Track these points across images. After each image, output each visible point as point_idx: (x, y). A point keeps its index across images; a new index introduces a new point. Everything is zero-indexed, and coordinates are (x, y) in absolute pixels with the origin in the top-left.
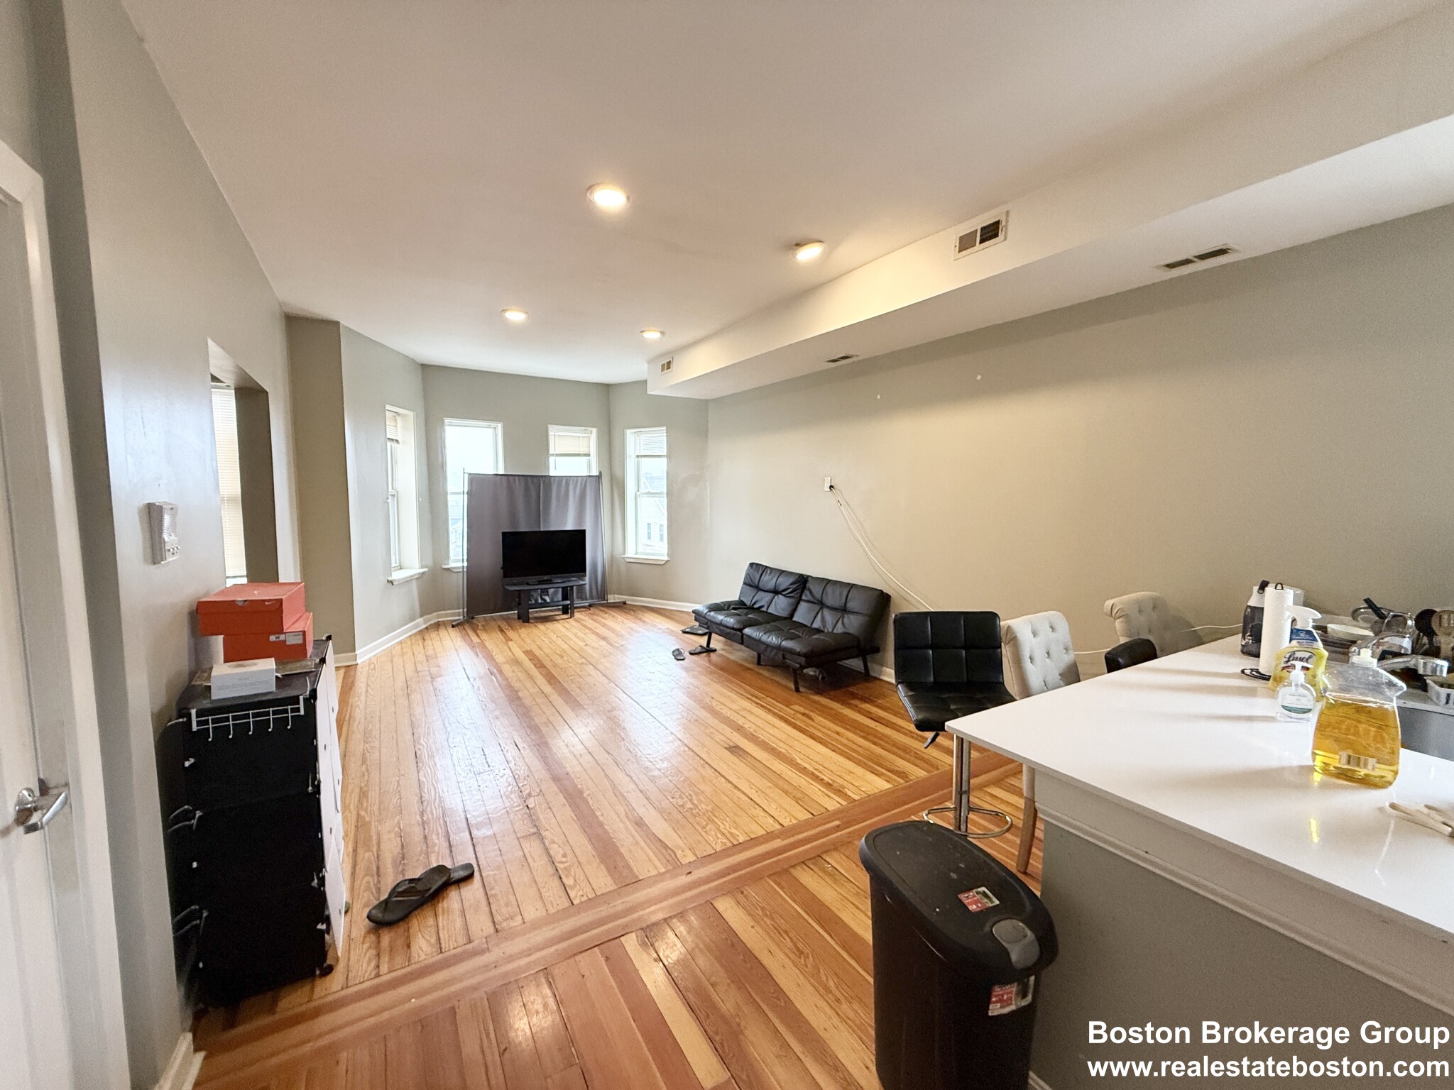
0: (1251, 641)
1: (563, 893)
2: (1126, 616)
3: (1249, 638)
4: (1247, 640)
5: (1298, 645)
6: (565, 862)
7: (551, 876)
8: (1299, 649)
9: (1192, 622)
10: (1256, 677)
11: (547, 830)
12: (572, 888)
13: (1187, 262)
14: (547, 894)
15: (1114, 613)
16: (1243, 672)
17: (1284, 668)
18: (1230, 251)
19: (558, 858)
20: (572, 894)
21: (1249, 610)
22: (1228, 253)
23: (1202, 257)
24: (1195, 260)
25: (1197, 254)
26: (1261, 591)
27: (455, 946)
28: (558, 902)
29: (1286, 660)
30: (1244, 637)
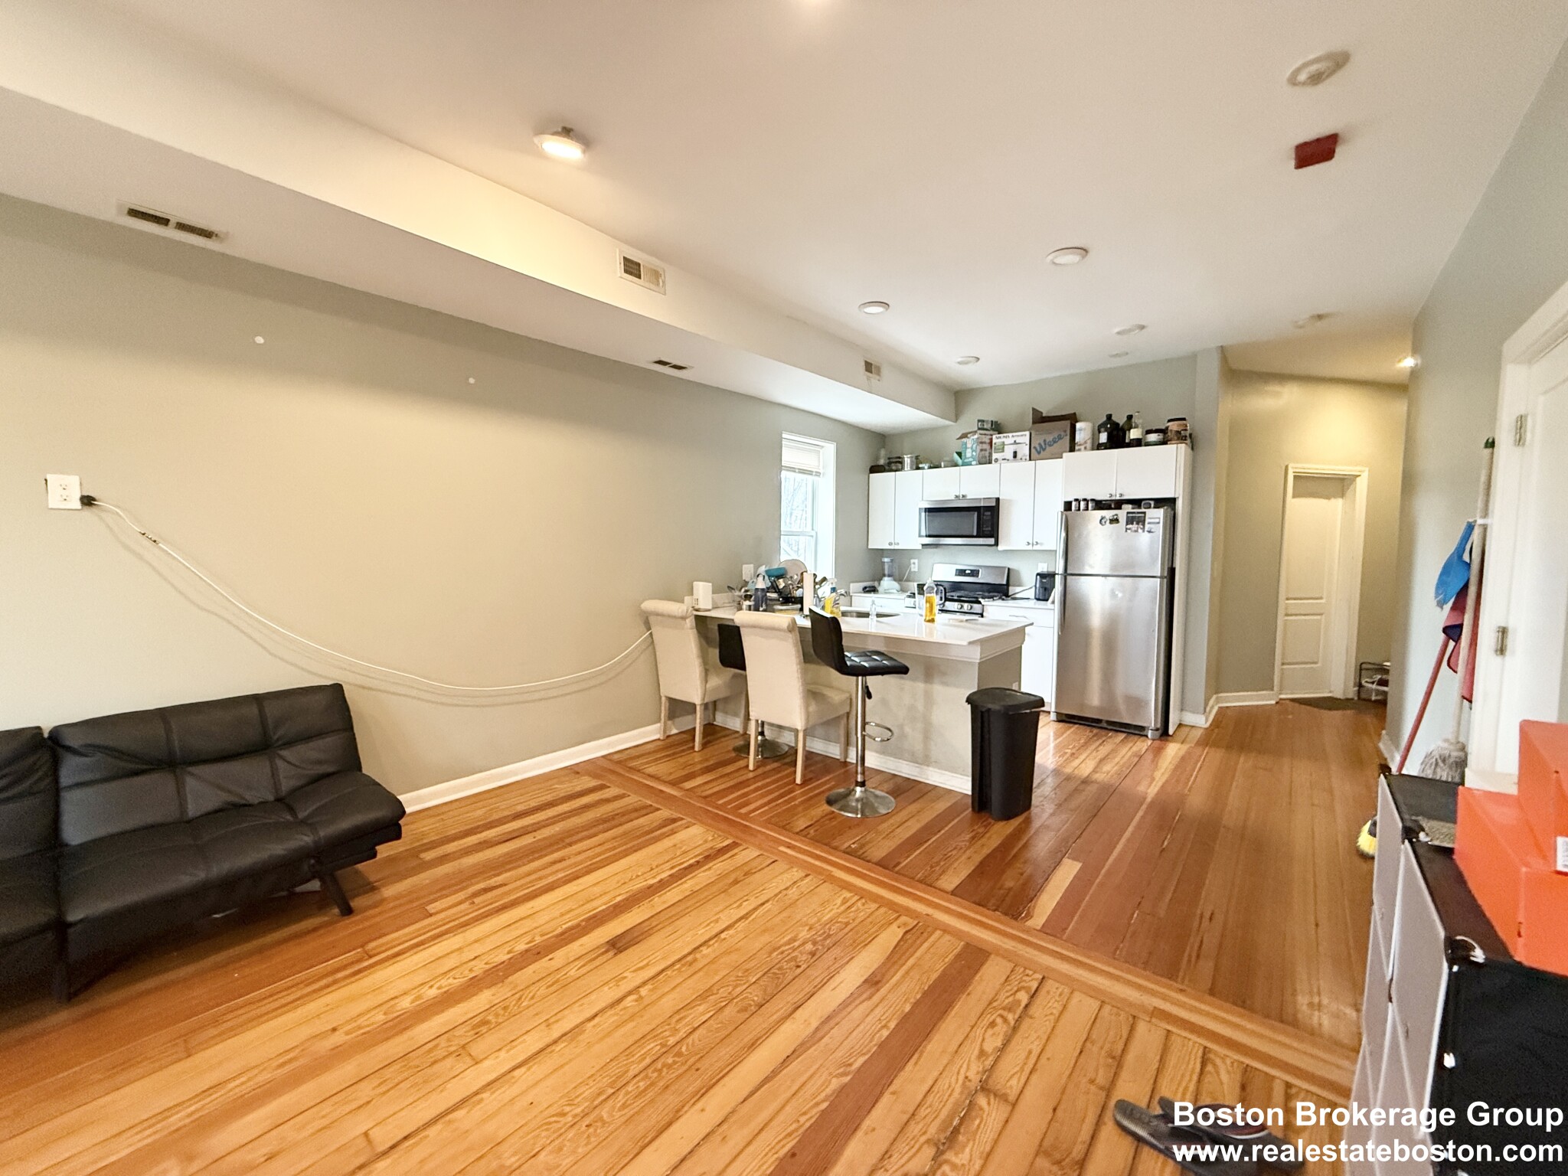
1: (1043, 992)
6: (1001, 1016)
7: (1031, 1017)
11: (966, 1077)
12: (1027, 989)
14: (1056, 1005)
19: (1001, 1029)
20: (1035, 985)
27: (1186, 1041)
28: (1054, 990)
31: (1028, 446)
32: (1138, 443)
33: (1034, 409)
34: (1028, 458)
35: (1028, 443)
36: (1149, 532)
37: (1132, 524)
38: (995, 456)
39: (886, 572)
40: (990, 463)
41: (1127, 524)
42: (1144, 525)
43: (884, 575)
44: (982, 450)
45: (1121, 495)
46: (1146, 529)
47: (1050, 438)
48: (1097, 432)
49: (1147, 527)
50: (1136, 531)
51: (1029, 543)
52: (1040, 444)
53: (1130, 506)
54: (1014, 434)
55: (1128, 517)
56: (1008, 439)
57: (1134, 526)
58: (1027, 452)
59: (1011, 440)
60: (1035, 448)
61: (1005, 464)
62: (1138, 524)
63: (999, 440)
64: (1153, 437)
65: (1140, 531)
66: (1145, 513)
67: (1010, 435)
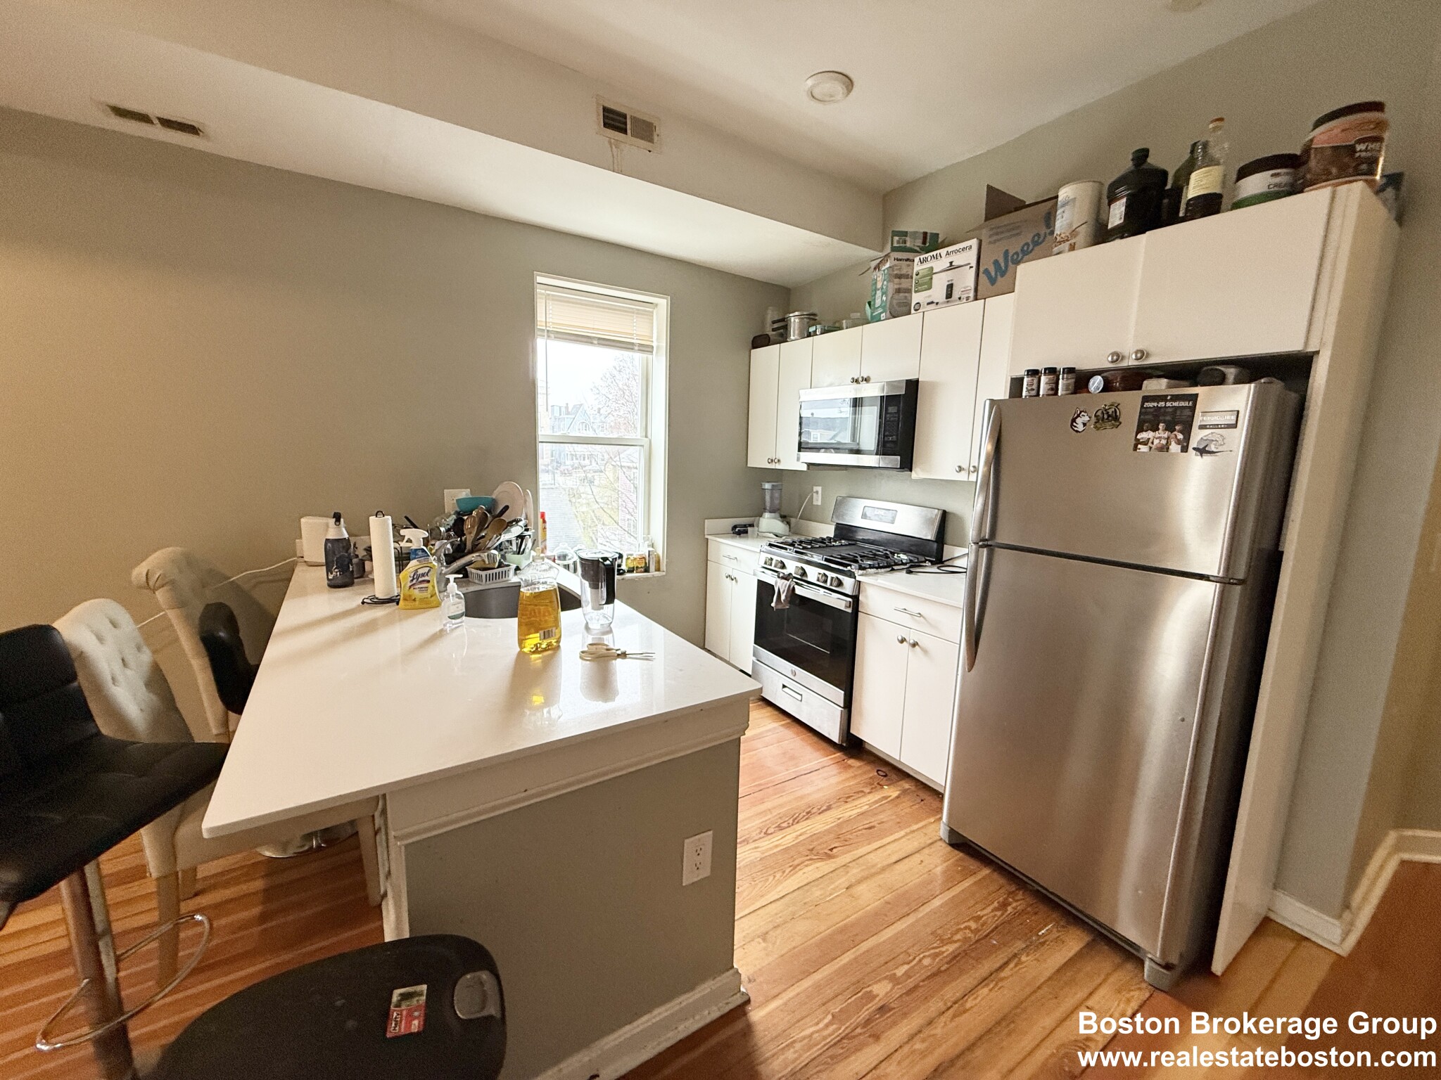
0: (338, 573)
2: (172, 583)
3: (336, 570)
4: (334, 573)
5: (418, 563)
8: (420, 566)
9: (228, 574)
10: (376, 603)
13: (144, 118)
15: (151, 583)
16: (363, 603)
17: (410, 587)
18: (201, 133)
21: (329, 545)
22: (198, 134)
23: (167, 123)
24: (156, 121)
25: (159, 116)
26: (338, 523)
29: (411, 578)
30: (329, 571)
31: (974, 270)
32: (1209, 205)
33: (990, 188)
34: (972, 294)
35: (974, 264)
36: (1202, 451)
37: (1155, 429)
38: (916, 298)
39: (768, 505)
40: (909, 313)
41: (1140, 429)
42: (1187, 432)
43: (765, 510)
44: (898, 291)
45: (1142, 354)
46: (1194, 443)
47: (1015, 246)
48: (1106, 201)
49: (1197, 436)
50: (1165, 448)
51: (961, 469)
52: (996, 263)
53: (1164, 382)
54: (950, 249)
55: (1143, 411)
56: (939, 261)
57: (1157, 437)
58: (971, 284)
59: (942, 263)
60: (987, 272)
61: (932, 314)
62: (1170, 428)
63: (926, 265)
64: (1256, 183)
65: (1175, 448)
66: (1194, 397)
67: (943, 251)
